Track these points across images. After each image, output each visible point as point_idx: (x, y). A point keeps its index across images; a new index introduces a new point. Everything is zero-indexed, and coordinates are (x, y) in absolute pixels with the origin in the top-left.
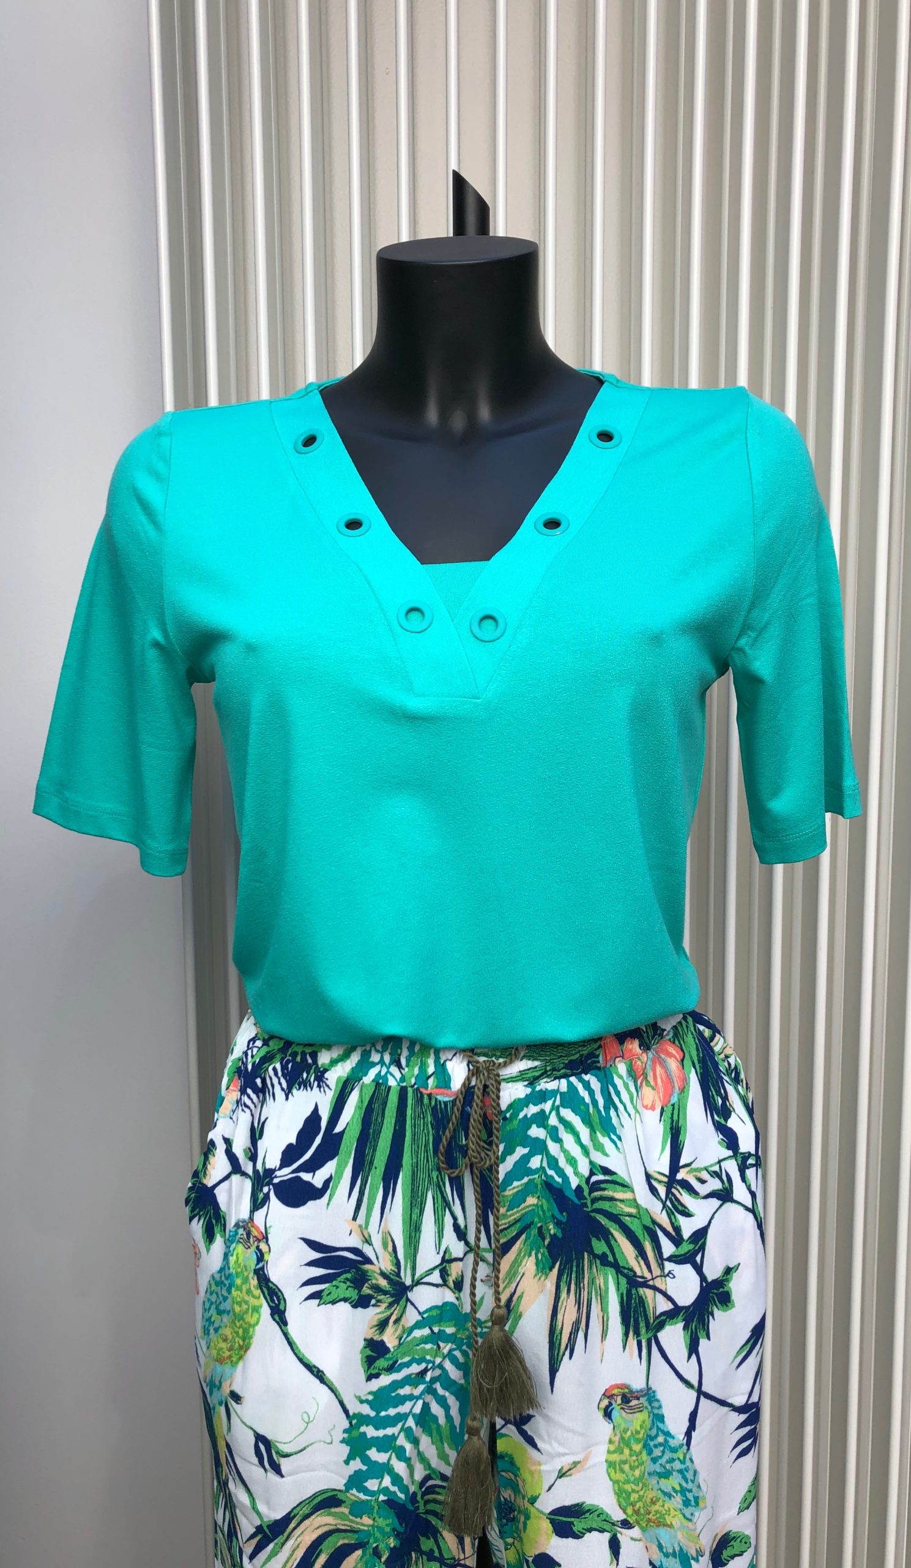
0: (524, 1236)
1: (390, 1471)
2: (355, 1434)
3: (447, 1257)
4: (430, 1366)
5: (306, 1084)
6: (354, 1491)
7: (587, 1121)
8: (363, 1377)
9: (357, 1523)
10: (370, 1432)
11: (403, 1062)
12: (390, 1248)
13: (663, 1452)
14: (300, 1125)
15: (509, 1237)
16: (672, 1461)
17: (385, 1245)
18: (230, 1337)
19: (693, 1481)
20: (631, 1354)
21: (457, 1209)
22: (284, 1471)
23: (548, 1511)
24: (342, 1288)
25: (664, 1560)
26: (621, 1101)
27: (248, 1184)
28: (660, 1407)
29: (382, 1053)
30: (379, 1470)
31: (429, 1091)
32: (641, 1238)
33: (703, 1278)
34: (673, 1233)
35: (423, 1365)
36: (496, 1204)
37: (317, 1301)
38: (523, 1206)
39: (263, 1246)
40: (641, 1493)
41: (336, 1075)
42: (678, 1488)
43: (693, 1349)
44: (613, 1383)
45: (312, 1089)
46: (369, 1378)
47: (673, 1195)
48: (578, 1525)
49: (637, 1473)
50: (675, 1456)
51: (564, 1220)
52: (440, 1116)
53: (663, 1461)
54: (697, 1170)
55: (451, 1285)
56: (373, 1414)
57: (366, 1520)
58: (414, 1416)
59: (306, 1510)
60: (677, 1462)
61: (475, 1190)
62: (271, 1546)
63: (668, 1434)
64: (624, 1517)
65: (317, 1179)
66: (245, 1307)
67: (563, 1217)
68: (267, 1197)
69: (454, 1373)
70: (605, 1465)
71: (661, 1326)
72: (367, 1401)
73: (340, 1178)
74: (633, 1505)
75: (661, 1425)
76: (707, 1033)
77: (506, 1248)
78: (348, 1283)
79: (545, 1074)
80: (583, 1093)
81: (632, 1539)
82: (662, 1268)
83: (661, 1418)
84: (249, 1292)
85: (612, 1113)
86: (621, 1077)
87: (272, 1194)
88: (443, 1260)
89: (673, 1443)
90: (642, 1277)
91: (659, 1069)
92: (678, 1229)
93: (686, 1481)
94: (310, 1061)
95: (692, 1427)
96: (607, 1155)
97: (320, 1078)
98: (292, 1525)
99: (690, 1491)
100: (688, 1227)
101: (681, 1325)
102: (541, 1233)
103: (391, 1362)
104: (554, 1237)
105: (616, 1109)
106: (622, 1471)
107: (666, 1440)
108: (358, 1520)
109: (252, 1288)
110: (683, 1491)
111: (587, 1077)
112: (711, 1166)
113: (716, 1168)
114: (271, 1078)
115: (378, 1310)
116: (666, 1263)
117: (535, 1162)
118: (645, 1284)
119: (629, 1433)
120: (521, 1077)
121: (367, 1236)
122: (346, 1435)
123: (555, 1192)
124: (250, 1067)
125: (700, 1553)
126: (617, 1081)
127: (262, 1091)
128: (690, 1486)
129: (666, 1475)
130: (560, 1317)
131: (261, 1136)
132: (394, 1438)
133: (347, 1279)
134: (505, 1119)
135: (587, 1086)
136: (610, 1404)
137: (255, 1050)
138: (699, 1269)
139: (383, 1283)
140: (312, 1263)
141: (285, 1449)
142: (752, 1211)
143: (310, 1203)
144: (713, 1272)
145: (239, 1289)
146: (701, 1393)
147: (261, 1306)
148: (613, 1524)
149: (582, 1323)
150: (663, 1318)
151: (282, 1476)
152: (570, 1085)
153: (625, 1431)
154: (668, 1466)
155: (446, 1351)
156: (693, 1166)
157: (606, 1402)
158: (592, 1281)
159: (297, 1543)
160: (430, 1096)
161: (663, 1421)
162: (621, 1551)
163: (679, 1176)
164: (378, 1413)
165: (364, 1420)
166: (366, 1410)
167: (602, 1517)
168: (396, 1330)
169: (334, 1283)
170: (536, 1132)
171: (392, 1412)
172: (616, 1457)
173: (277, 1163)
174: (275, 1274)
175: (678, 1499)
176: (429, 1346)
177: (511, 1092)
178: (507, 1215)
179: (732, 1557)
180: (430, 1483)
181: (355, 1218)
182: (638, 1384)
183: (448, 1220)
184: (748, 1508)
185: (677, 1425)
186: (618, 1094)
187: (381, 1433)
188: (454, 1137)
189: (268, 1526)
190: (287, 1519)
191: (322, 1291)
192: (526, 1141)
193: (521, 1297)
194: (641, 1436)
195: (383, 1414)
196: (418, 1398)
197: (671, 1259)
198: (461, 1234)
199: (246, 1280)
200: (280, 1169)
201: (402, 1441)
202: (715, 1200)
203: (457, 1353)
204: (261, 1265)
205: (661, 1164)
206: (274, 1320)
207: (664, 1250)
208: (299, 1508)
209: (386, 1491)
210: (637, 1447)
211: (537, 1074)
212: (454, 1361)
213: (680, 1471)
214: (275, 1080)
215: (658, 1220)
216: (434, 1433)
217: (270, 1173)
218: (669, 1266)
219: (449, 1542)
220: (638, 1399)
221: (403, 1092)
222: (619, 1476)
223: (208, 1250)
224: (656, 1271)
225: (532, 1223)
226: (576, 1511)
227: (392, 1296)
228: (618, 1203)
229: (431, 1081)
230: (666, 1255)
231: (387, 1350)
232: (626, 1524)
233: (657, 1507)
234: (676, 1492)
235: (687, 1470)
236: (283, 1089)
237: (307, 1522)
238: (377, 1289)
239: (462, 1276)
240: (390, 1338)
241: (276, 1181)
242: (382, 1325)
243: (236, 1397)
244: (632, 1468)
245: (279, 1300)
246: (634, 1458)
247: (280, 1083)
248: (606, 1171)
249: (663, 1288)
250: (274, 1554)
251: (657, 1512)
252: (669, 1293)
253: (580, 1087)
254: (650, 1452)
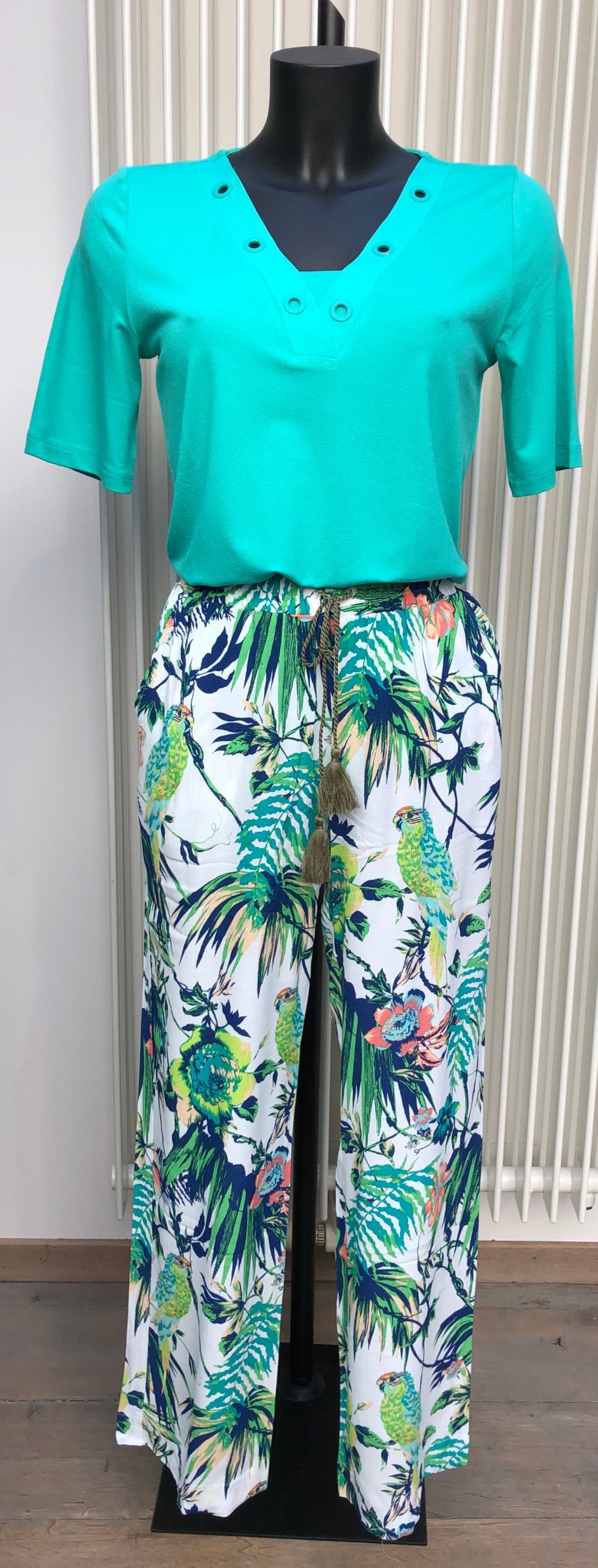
0: (351, 711)
1: (267, 854)
2: (245, 834)
3: (304, 722)
4: (292, 792)
5: (218, 616)
6: (244, 869)
7: (392, 639)
8: (251, 796)
9: (245, 888)
10: (255, 829)
11: (280, 598)
12: (270, 713)
13: (432, 851)
14: (214, 642)
15: (343, 710)
16: (437, 857)
17: (267, 712)
18: (166, 781)
19: (449, 870)
20: (414, 787)
21: (311, 690)
22: (199, 861)
23: (360, 884)
24: (239, 744)
25: (430, 917)
26: (414, 629)
27: (179, 684)
28: (431, 823)
29: (267, 593)
30: (260, 853)
31: (296, 615)
32: (423, 715)
33: (460, 744)
34: (443, 714)
35: (288, 792)
36: (335, 689)
37: (223, 752)
38: (351, 690)
39: (190, 718)
40: (417, 872)
41: (236, 610)
42: (440, 874)
43: (453, 787)
44: (403, 806)
45: (222, 618)
46: (255, 797)
47: (444, 691)
48: (379, 892)
49: (415, 859)
50: (439, 854)
51: (377, 699)
52: (302, 631)
53: (431, 856)
54: (458, 677)
55: (307, 741)
56: (257, 818)
57: (251, 885)
58: (281, 822)
59: (212, 887)
60: (440, 857)
61: (323, 681)
62: (190, 910)
63: (435, 840)
64: (406, 886)
65: (224, 674)
66: (177, 758)
67: (376, 697)
68: (192, 687)
69: (307, 801)
70: (396, 857)
71: (433, 772)
72: (253, 811)
73: (239, 673)
74: (412, 879)
75: (431, 834)
76: (472, 605)
77: (341, 717)
78: (243, 741)
79: (367, 608)
80: (391, 622)
81: (411, 899)
82: (435, 736)
83: (431, 830)
84: (180, 748)
85: (408, 637)
86: (414, 615)
87: (196, 686)
88: (302, 724)
89: (438, 846)
90: (423, 740)
91: (438, 615)
92: (445, 712)
93: (445, 869)
94: (220, 602)
95: (450, 836)
96: (404, 663)
97: (227, 611)
98: (203, 896)
99: (447, 876)
100: (452, 711)
101: (446, 772)
102: (362, 709)
103: (269, 785)
104: (370, 709)
105: (410, 635)
106: (406, 859)
107: (434, 844)
108: (246, 886)
109: (182, 745)
110: (443, 875)
111: (393, 613)
112: (469, 678)
113: (472, 680)
114: (194, 615)
115: (261, 752)
116: (438, 733)
117: (360, 664)
118: (424, 744)
119: (411, 836)
120: (352, 608)
121: (255, 708)
122: (238, 837)
123: (371, 680)
124: (180, 610)
125: (452, 918)
126: (412, 617)
127: (188, 624)
128: (447, 873)
129: (433, 865)
130: (372, 759)
131: (187, 653)
132: (269, 833)
133: (242, 739)
134: (342, 634)
135: (393, 618)
136: (401, 819)
137: (184, 599)
138: (458, 738)
139: (265, 735)
140: (221, 727)
141: (200, 846)
142: (494, 712)
143: (220, 690)
144: (467, 743)
145: (173, 748)
146: (456, 816)
147: (187, 756)
148: (400, 892)
149: (385, 765)
150: (435, 767)
151: (198, 864)
152: (383, 616)
153: (409, 834)
154: (434, 860)
155: (302, 785)
156: (457, 675)
157: (398, 818)
158: (392, 741)
159: (207, 907)
160: (296, 618)
161: (432, 832)
162: (404, 907)
163: (448, 680)
164: (260, 817)
165: (251, 823)
166: (253, 817)
167: (393, 888)
168: (273, 764)
169: (234, 741)
170: (360, 644)
171: (268, 816)
172: (403, 851)
173: (199, 666)
174: (196, 736)
175: (440, 880)
176: (292, 779)
177: (346, 618)
178: (342, 696)
179: (473, 932)
180: (289, 871)
181: (247, 700)
182: (418, 805)
183: (306, 698)
184: (484, 902)
185: (440, 835)
186: (412, 625)
187: (261, 830)
188: (310, 644)
189: (188, 898)
190: (200, 892)
191: (226, 746)
192: (355, 649)
193: (348, 750)
194: (418, 837)
195: (263, 817)
196: (284, 811)
197: (440, 731)
198: (313, 706)
199: (178, 741)
200: (201, 669)
201: (273, 836)
202: (470, 699)
203: (308, 787)
204: (188, 730)
205: (437, 672)
206: (196, 765)
207: (436, 725)
208: (208, 886)
209: (263, 866)
210: (416, 844)
211: (363, 608)
212: (307, 792)
213: (442, 863)
214: (198, 616)
215: (434, 706)
216: (293, 839)
217: (194, 673)
218: (439, 735)
219: (298, 910)
220: (417, 814)
221: (280, 616)
222: (405, 863)
223: (151, 730)
224: (432, 738)
225: (357, 702)
226: (377, 883)
227: (271, 742)
228: (410, 694)
229: (297, 609)
230: (437, 729)
231: (267, 777)
232: (407, 891)
233: (425, 885)
234: (439, 876)
235: (446, 862)
236: (203, 620)
237: (212, 895)
238: (262, 739)
239: (313, 735)
240: (268, 770)
241: (198, 677)
242: (264, 761)
243: (169, 819)
244: (412, 857)
245: (199, 752)
246: (414, 850)
247: (201, 617)
248: (403, 673)
249: (435, 748)
250: (191, 915)
251: (427, 887)
252: (439, 752)
253: (389, 619)
254: (424, 849)
